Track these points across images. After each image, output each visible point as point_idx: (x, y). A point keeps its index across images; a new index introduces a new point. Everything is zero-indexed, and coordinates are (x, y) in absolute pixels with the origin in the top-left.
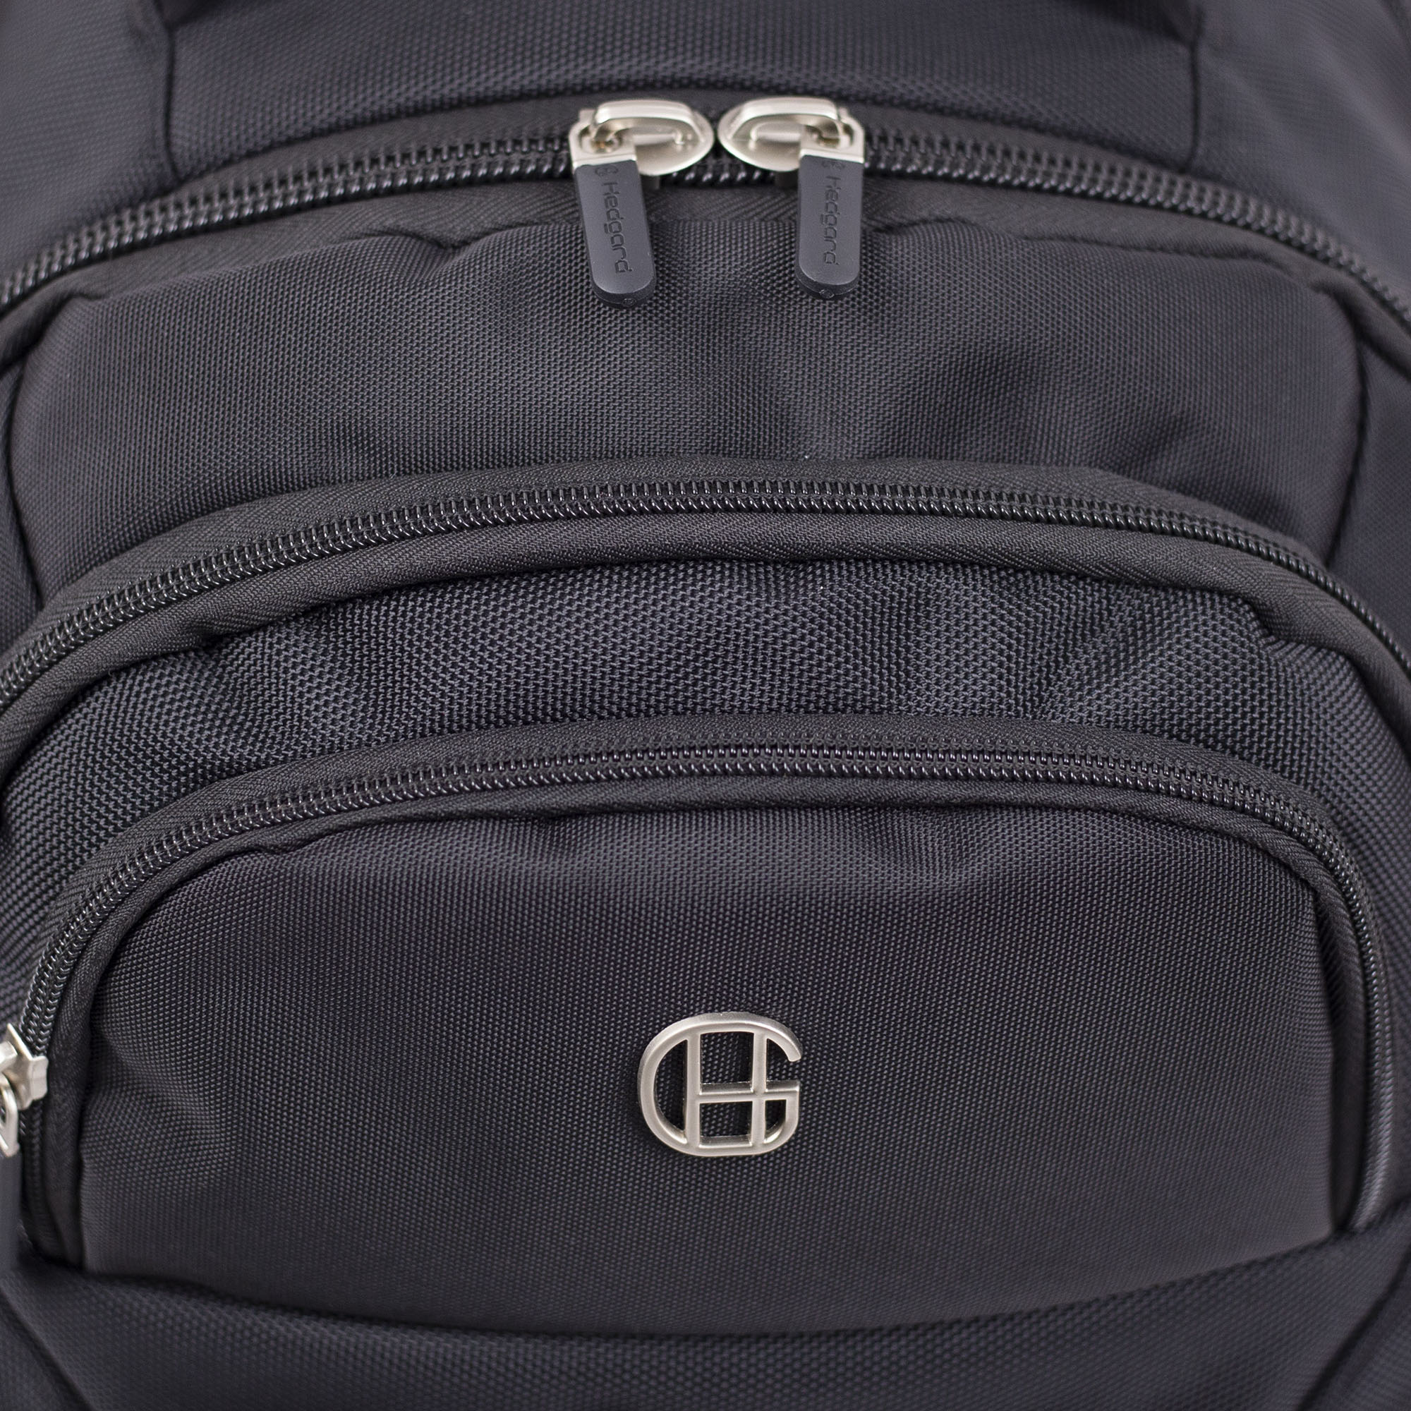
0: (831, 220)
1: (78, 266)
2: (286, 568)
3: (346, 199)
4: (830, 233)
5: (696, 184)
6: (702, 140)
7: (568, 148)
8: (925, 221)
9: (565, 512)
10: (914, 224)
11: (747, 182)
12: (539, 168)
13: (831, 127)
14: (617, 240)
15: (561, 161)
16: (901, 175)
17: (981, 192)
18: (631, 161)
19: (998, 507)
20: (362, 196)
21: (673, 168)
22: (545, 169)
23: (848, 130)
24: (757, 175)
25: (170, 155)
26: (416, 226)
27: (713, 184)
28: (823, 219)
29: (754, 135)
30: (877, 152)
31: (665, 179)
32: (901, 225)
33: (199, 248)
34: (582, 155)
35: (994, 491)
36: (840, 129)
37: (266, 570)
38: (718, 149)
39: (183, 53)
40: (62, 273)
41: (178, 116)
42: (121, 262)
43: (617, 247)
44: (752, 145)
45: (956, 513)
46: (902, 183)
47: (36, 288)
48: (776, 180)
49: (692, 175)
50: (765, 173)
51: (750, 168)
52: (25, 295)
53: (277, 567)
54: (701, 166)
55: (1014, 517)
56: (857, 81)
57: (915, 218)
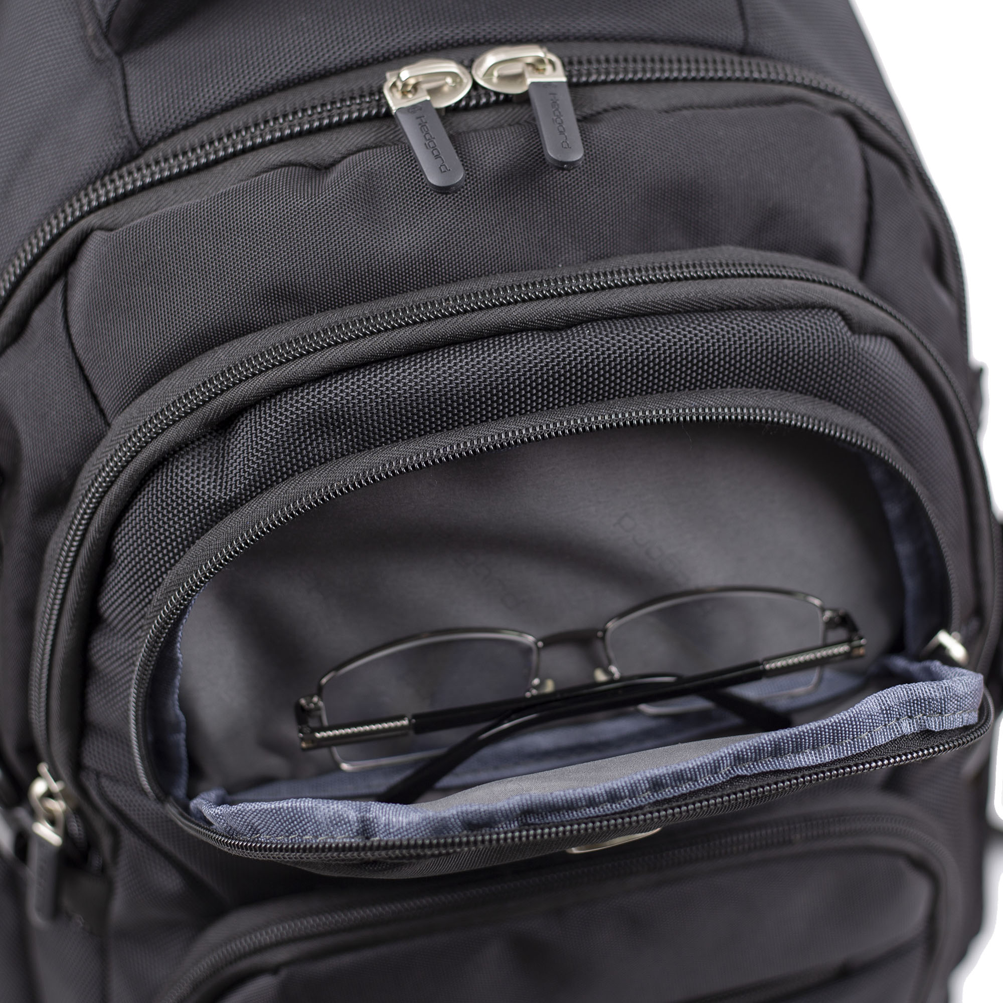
0: (559, 121)
1: (92, 211)
2: (259, 374)
3: (254, 148)
4: (561, 129)
5: (467, 108)
6: (465, 81)
7: (385, 97)
8: (606, 111)
9: (427, 317)
10: (599, 113)
11: (497, 103)
12: (370, 112)
13: (541, 61)
14: (435, 153)
15: (382, 106)
16: (586, 84)
17: (634, 87)
18: (426, 101)
19: (682, 273)
20: (263, 145)
21: (452, 101)
22: (374, 112)
23: (551, 62)
24: (502, 97)
25: (135, 134)
26: (301, 159)
27: (477, 107)
28: (554, 121)
29: (496, 74)
30: (570, 71)
31: (448, 109)
32: (592, 115)
33: (166, 191)
34: (394, 102)
35: (677, 264)
36: (546, 61)
37: (247, 378)
38: (475, 85)
39: (129, 69)
40: (82, 217)
41: (135, 110)
42: (119, 205)
43: (437, 157)
44: (495, 80)
45: (658, 280)
46: (588, 89)
47: (66, 229)
48: (514, 99)
49: (463, 103)
50: (506, 95)
51: (497, 94)
52: (60, 234)
53: (254, 375)
54: (468, 97)
55: (693, 278)
56: (546, 27)
57: (600, 110)
